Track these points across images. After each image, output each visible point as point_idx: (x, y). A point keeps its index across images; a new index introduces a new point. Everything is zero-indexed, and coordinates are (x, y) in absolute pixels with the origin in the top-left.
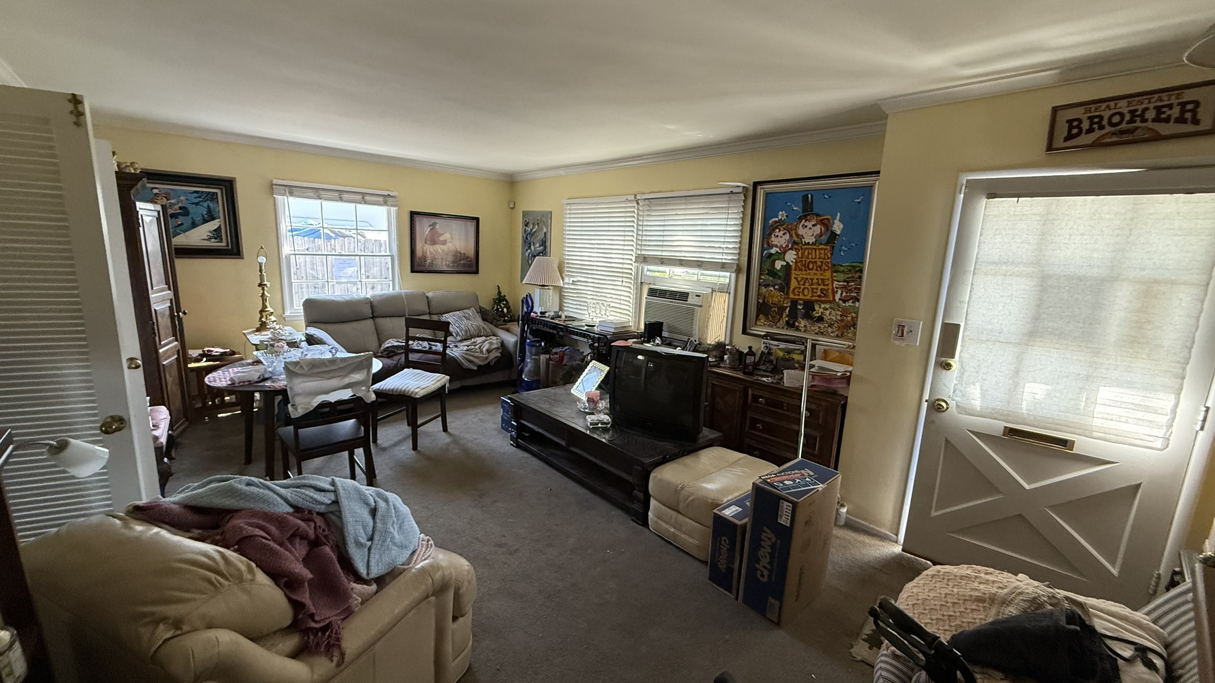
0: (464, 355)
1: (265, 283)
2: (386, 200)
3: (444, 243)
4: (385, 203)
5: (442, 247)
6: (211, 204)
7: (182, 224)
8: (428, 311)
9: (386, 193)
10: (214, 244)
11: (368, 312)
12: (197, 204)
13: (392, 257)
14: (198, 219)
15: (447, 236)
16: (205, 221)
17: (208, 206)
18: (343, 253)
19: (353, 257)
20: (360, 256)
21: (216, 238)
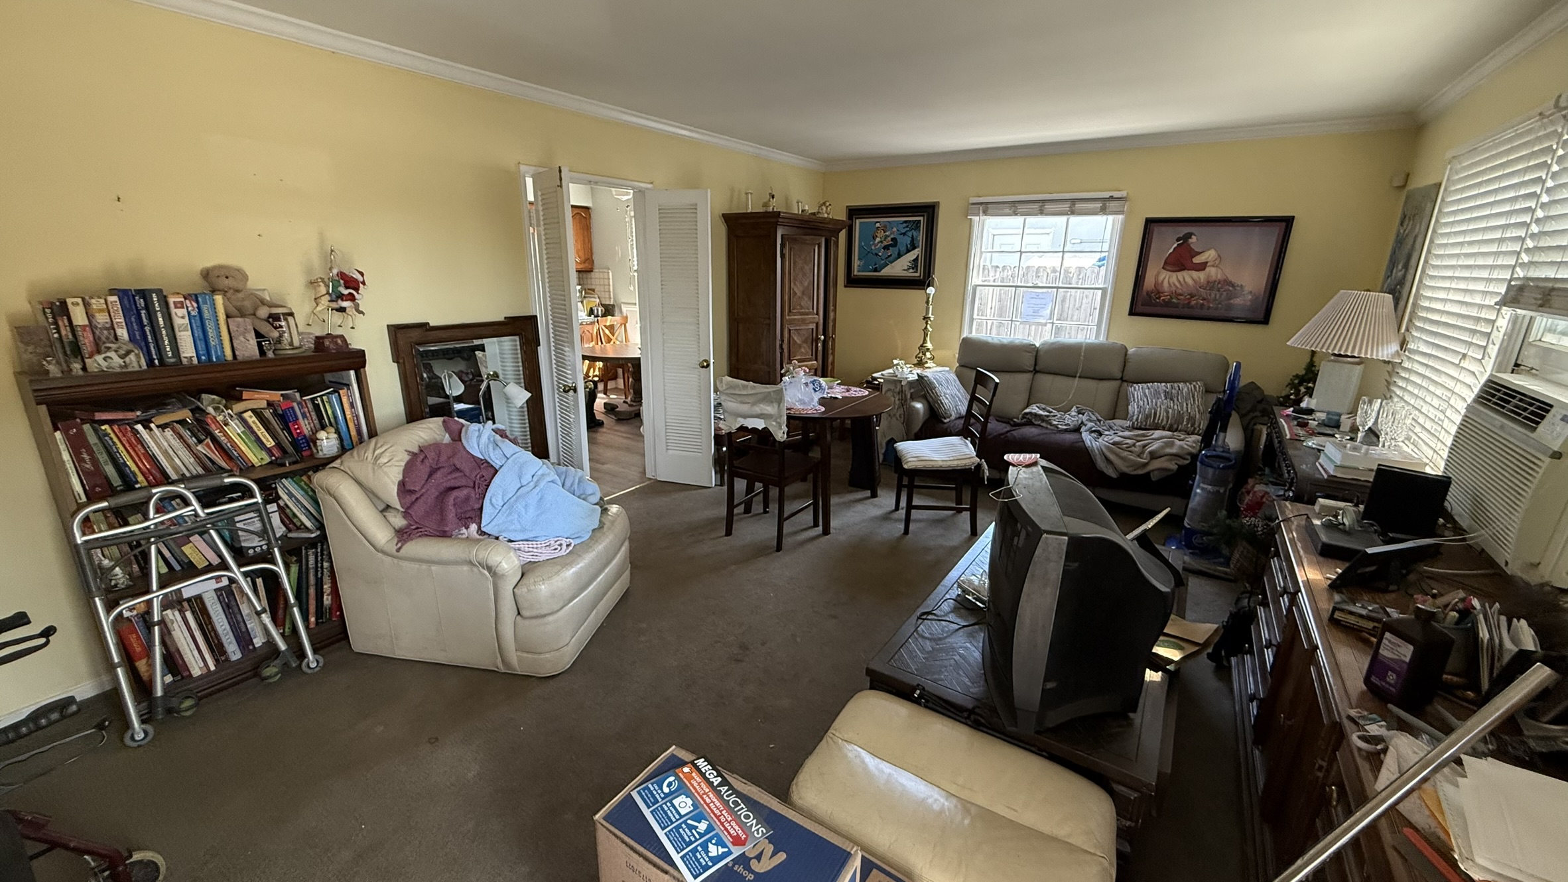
0: (1104, 450)
1: (930, 315)
2: (1104, 206)
3: (1202, 267)
4: (1103, 211)
5: (1195, 274)
6: (915, 234)
7: (891, 255)
8: (1119, 376)
9: (1107, 195)
10: (911, 274)
11: (1028, 362)
12: (904, 234)
13: (1104, 290)
14: (903, 249)
15: (1209, 255)
16: (908, 251)
17: (913, 236)
18: (1040, 285)
19: (1050, 290)
20: (1058, 288)
21: (913, 269)
